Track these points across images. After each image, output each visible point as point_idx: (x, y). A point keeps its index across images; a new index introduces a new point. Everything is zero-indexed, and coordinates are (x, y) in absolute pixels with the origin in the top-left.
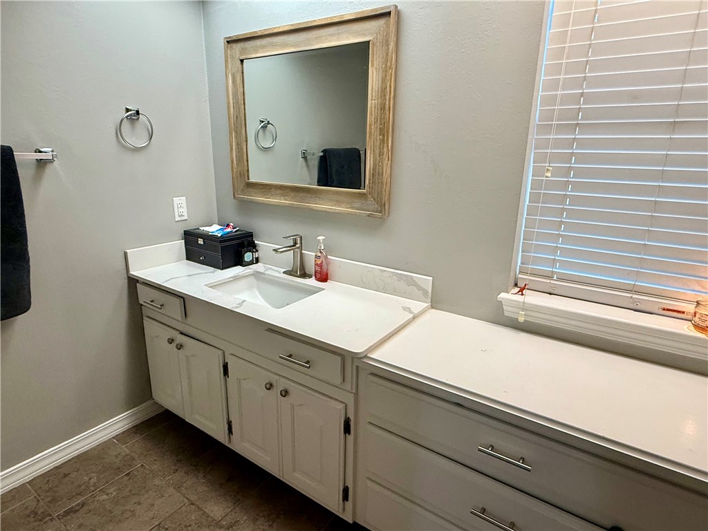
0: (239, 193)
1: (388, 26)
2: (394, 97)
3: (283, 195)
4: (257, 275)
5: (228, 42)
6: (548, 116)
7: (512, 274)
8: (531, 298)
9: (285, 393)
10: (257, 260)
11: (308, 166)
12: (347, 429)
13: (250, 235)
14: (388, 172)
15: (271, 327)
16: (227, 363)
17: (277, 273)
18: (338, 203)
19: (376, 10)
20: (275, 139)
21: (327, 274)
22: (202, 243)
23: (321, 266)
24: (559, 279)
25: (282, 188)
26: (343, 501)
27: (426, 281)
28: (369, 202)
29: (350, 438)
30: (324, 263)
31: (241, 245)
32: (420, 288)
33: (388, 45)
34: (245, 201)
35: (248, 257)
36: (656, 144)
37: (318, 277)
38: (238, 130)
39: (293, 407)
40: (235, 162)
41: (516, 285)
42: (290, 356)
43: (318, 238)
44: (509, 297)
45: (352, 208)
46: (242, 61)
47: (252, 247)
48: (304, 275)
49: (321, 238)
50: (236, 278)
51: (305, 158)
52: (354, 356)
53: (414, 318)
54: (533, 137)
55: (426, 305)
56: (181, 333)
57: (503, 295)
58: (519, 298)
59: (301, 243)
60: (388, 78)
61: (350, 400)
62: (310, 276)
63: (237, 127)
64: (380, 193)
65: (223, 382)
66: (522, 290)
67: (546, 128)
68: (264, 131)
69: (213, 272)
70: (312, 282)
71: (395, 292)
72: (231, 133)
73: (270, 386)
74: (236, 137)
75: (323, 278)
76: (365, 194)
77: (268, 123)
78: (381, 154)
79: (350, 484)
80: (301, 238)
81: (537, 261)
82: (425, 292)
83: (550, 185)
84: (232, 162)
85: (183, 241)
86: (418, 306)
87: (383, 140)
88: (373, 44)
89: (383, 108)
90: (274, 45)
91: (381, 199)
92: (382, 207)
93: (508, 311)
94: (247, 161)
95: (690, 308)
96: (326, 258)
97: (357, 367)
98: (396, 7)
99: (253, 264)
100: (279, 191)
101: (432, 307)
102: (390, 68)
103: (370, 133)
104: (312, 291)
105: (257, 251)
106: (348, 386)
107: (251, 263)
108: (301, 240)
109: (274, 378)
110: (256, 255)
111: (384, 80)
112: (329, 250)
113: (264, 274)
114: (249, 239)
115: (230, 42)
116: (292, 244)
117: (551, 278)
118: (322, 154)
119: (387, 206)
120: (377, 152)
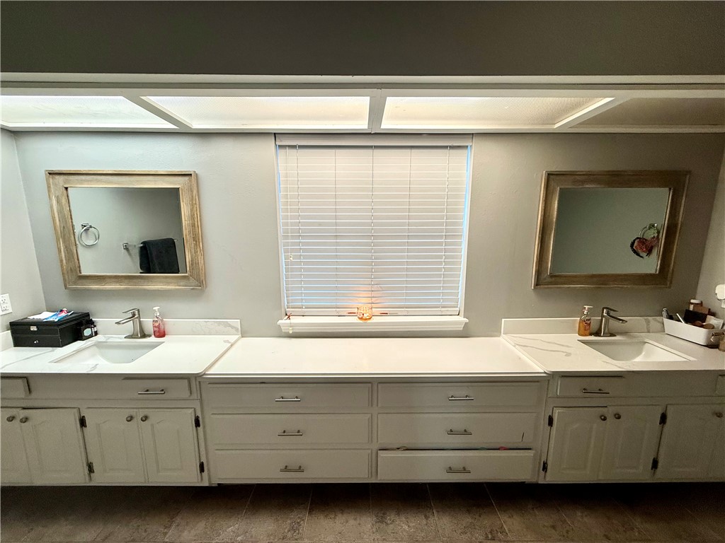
0: (71, 283)
1: (190, 181)
2: (200, 219)
3: (117, 282)
4: (98, 345)
5: (50, 174)
6: (286, 231)
7: (283, 310)
8: (294, 320)
9: (145, 418)
10: (96, 333)
11: (130, 254)
12: (197, 423)
13: (88, 315)
14: (202, 262)
15: (127, 376)
16: (84, 417)
17: (120, 339)
18: (168, 284)
19: (182, 172)
20: (97, 238)
21: (164, 332)
22: (36, 329)
23: (159, 327)
24: (306, 308)
25: (116, 277)
26: (201, 472)
27: (236, 323)
28: (191, 281)
29: (200, 429)
30: (161, 324)
31: (80, 324)
32: (233, 327)
33: (192, 191)
34: (78, 290)
35: (87, 332)
36: (331, 244)
37: (157, 334)
38: (66, 237)
39: (152, 425)
40: (64, 261)
41: (286, 315)
42: (147, 391)
43: (154, 308)
44: (283, 322)
45: (180, 286)
46: (66, 188)
47: (90, 324)
48: (144, 336)
49: (156, 308)
50: (78, 351)
51: (127, 249)
52: (196, 376)
53: (232, 345)
54: (281, 241)
55: (238, 336)
56: (24, 408)
57: (280, 321)
58: (288, 321)
59: (139, 314)
60: (195, 209)
61: (197, 405)
62: (150, 336)
63: (64, 235)
64: (198, 275)
65: (80, 433)
66: (289, 317)
67: (286, 237)
68: (87, 233)
69: (53, 351)
70: (153, 339)
71: (217, 333)
72: (58, 240)
73: (130, 419)
74: (64, 242)
75: (161, 334)
76: (187, 276)
77: (91, 227)
78: (196, 252)
79: (204, 460)
80: (138, 310)
81: (294, 301)
82: (237, 330)
83: (292, 263)
84: (61, 261)
85: (9, 331)
86: (233, 338)
87: (196, 244)
88: (182, 189)
89: (193, 225)
90: (98, 181)
91: (200, 278)
92: (199, 283)
93: (284, 329)
94: (78, 260)
95: (356, 310)
96: (162, 321)
97: (200, 382)
98: (195, 172)
99: (93, 336)
100: (114, 280)
101: (242, 337)
102: (196, 204)
103: (187, 240)
104: (154, 346)
105: (95, 326)
106: (195, 396)
107: (91, 336)
108: (139, 312)
109: (133, 412)
110: (94, 330)
111: (192, 210)
112: (163, 315)
113: (107, 342)
114: (87, 318)
115: (51, 174)
116: (131, 316)
117: (302, 308)
118: (142, 245)
119: (204, 283)
120: (193, 251)
